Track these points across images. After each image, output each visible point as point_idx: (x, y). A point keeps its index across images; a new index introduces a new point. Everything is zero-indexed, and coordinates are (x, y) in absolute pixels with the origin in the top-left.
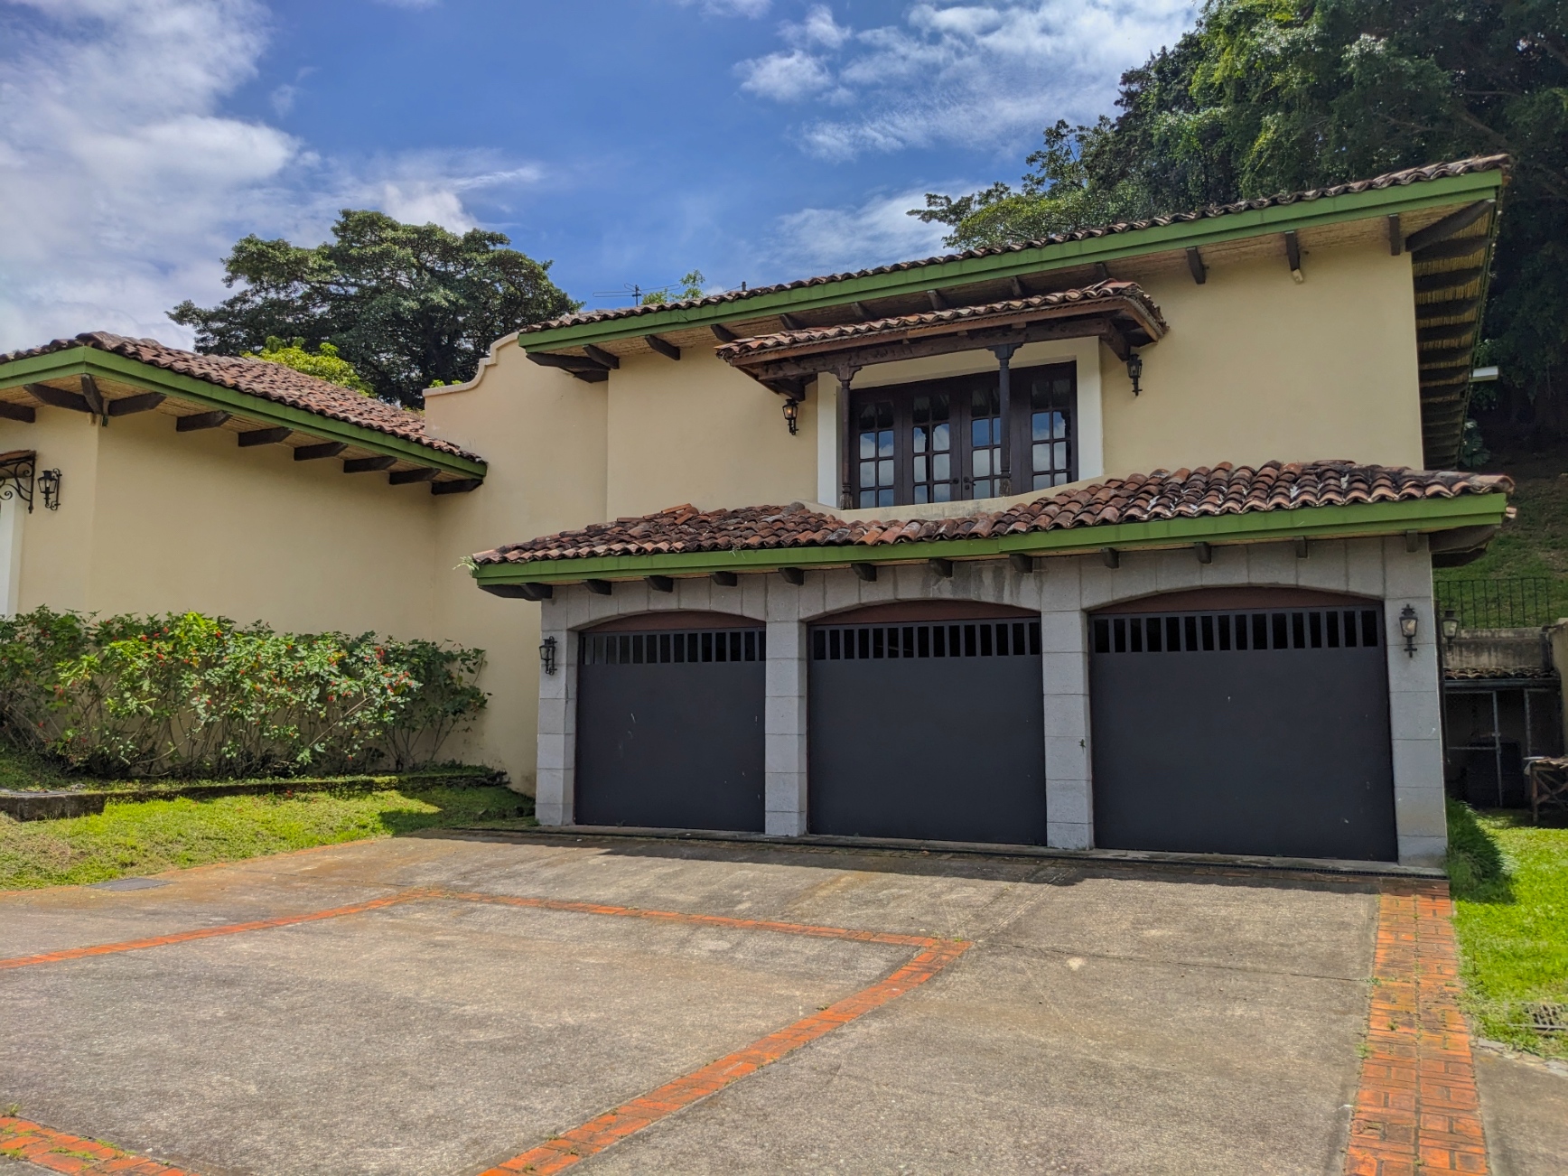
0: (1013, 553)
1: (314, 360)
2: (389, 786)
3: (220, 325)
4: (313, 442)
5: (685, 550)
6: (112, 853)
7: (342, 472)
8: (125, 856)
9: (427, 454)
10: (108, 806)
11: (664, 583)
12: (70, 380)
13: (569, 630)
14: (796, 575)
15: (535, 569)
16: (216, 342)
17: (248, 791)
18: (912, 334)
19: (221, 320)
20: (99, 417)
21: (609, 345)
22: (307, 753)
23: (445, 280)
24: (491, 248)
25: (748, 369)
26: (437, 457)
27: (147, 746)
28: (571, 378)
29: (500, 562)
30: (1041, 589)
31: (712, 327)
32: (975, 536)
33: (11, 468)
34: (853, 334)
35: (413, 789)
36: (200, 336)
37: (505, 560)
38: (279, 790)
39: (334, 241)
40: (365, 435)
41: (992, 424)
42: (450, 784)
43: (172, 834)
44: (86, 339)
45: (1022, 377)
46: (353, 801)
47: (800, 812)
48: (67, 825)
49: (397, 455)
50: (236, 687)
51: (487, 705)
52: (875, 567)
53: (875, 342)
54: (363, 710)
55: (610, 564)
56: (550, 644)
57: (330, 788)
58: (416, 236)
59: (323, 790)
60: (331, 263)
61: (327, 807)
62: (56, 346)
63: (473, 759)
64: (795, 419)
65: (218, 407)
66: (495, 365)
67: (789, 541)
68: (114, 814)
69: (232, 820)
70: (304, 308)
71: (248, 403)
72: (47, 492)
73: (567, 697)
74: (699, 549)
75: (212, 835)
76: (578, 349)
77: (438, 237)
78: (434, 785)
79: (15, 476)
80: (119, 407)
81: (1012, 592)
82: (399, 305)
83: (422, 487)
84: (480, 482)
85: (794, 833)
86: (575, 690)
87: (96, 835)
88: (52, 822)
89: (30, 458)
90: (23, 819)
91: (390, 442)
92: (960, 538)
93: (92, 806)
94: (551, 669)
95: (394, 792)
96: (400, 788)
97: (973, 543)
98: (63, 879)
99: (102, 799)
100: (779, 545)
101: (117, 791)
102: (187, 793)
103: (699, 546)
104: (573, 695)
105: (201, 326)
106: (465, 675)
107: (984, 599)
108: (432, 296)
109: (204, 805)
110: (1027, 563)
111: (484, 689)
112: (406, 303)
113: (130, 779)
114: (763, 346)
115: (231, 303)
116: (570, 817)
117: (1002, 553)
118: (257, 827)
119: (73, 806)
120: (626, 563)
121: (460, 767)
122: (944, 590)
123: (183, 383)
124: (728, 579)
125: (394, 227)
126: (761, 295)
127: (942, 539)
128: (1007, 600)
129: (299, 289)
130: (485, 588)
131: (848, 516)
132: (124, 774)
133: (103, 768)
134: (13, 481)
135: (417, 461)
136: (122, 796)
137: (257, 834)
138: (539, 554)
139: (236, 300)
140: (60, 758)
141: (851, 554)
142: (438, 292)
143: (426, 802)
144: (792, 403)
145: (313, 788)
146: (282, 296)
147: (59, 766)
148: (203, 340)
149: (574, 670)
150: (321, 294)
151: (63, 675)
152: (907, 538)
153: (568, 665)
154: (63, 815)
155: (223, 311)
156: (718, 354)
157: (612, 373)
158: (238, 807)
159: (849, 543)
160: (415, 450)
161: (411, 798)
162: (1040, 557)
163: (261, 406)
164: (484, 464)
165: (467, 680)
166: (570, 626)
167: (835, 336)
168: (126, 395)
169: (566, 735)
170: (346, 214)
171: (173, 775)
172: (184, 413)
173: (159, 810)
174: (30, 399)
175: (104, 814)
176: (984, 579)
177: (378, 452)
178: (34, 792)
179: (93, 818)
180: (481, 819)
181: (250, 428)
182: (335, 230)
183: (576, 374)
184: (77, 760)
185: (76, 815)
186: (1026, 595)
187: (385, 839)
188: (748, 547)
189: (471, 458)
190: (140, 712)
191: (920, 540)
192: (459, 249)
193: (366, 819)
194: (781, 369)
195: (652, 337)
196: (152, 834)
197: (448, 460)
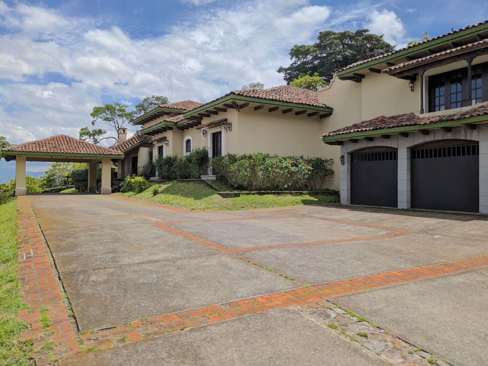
0: (466, 124)
1: (312, 78)
2: (306, 194)
3: (289, 71)
4: (286, 109)
5: (373, 130)
6: (240, 205)
7: (295, 115)
8: (242, 206)
9: (315, 108)
10: (241, 196)
11: (370, 139)
12: (230, 102)
13: (348, 153)
14: (405, 135)
15: (337, 137)
16: (289, 76)
17: (271, 193)
18: (439, 59)
19: (290, 70)
20: (238, 110)
21: (360, 72)
22: (286, 185)
23: (350, 47)
24: (364, 34)
25: (394, 75)
26: (318, 109)
27: (250, 183)
28: (353, 82)
29: (328, 136)
30: (479, 134)
31: (386, 63)
32: (453, 120)
33: (223, 123)
34: (421, 61)
35: (313, 195)
36: (285, 76)
37: (329, 135)
38: (278, 194)
39: (318, 42)
40: (298, 106)
41: (476, 81)
42: (323, 194)
43: (253, 202)
44: (232, 93)
45: (475, 67)
46: (296, 197)
47: (408, 202)
48: (232, 199)
49: (307, 110)
50: (267, 169)
51: (334, 174)
52: (428, 131)
53: (428, 63)
54: (299, 175)
55: (355, 135)
56: (342, 157)
57: (291, 194)
58: (340, 35)
59: (289, 194)
60: (317, 48)
61: (289, 198)
62: (227, 95)
63: (332, 188)
64: (413, 87)
65: (261, 104)
66: (334, 81)
67: (400, 125)
68: (242, 197)
69: (266, 200)
70: (312, 63)
71: (268, 102)
72: (229, 127)
73: (347, 171)
74: (377, 129)
75: (261, 202)
76: (351, 75)
77: (347, 34)
78: (319, 194)
79: (223, 124)
80: (242, 107)
81: (470, 136)
82: (336, 57)
83: (317, 116)
84: (331, 114)
85: (406, 208)
86: (350, 169)
87: (238, 201)
88: (230, 198)
89: (226, 120)
90: (224, 198)
91: (305, 106)
92: (449, 121)
93: (237, 195)
94: (343, 163)
95: (308, 195)
96: (309, 194)
97: (453, 122)
98: (230, 209)
99: (240, 194)
100: (398, 126)
101: (243, 192)
102: (257, 193)
103: (377, 128)
104: (349, 170)
105: (285, 73)
106: (328, 166)
107: (461, 138)
108: (346, 53)
109: (260, 196)
110: (473, 127)
111: (334, 169)
112: (338, 57)
113: (247, 190)
114: (395, 68)
115: (292, 65)
116: (349, 202)
117: (462, 124)
118: (271, 201)
119: (233, 195)
120: (358, 134)
121: (328, 190)
122: (449, 136)
123: (253, 100)
124: (387, 137)
125: (334, 34)
126: (399, 52)
127: (443, 121)
128: (468, 138)
129: (309, 58)
130: (326, 143)
131: (421, 116)
132: (246, 189)
133: (241, 188)
134: (223, 126)
135: (313, 110)
136: (244, 193)
137: (271, 203)
138: (337, 133)
139: (293, 64)
140: (233, 185)
141: (417, 128)
142: (347, 51)
143: (315, 198)
144: (411, 83)
145: (287, 193)
146: (305, 60)
147: (232, 187)
148: (286, 76)
149: (349, 164)
150: (316, 58)
151: (231, 168)
152: (433, 122)
153: (347, 162)
154: (232, 197)
155: (290, 67)
156: (383, 72)
157: (363, 80)
158: (268, 197)
159: (416, 124)
160: (312, 108)
161: (311, 197)
162: (479, 124)
163: (271, 102)
164: (332, 109)
165: (329, 167)
166: (348, 152)
167: (416, 63)
168: (242, 104)
169: (347, 181)
170: (321, 33)
171: (256, 190)
172: (255, 106)
173: (251, 196)
174: (224, 107)
175: (240, 197)
176: (461, 132)
177: (302, 109)
178: (228, 192)
179: (237, 198)
180: (328, 202)
181: (271, 108)
182: (318, 38)
183: (355, 81)
184: (236, 186)
185: (234, 197)
186: (474, 136)
187: (302, 205)
188: (389, 128)
189: (328, 108)
190: (247, 175)
191: (437, 122)
192: (354, 37)
193: (298, 201)
194: (403, 74)
195: (370, 68)
196: (249, 201)
197: (322, 109)
